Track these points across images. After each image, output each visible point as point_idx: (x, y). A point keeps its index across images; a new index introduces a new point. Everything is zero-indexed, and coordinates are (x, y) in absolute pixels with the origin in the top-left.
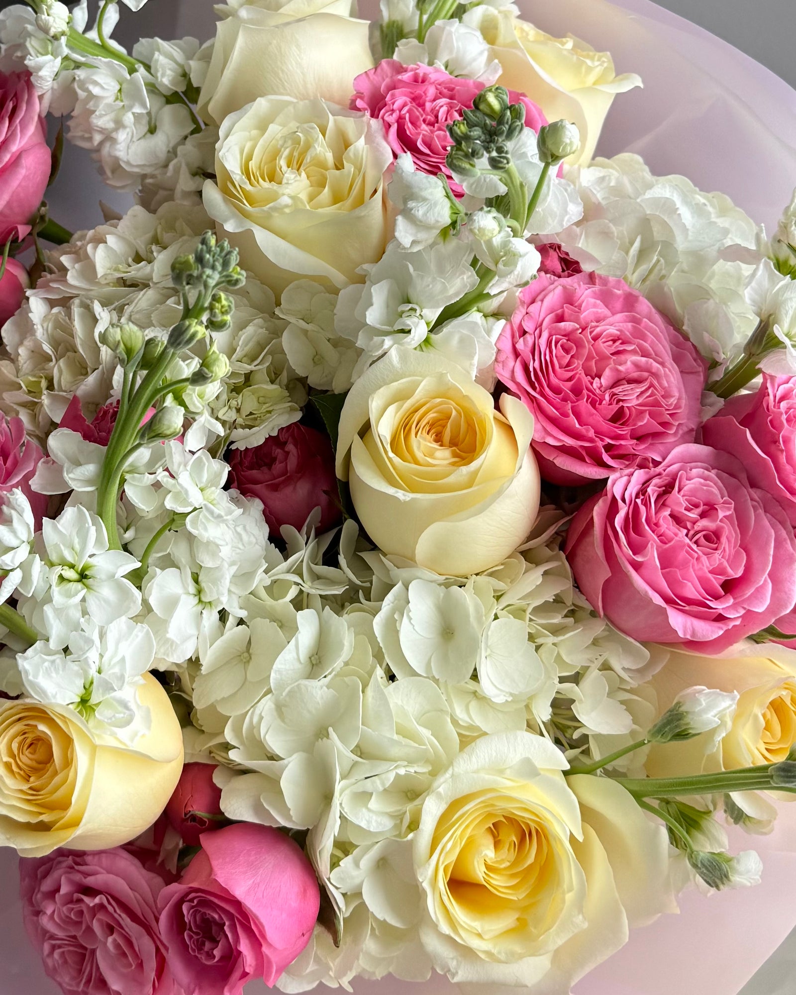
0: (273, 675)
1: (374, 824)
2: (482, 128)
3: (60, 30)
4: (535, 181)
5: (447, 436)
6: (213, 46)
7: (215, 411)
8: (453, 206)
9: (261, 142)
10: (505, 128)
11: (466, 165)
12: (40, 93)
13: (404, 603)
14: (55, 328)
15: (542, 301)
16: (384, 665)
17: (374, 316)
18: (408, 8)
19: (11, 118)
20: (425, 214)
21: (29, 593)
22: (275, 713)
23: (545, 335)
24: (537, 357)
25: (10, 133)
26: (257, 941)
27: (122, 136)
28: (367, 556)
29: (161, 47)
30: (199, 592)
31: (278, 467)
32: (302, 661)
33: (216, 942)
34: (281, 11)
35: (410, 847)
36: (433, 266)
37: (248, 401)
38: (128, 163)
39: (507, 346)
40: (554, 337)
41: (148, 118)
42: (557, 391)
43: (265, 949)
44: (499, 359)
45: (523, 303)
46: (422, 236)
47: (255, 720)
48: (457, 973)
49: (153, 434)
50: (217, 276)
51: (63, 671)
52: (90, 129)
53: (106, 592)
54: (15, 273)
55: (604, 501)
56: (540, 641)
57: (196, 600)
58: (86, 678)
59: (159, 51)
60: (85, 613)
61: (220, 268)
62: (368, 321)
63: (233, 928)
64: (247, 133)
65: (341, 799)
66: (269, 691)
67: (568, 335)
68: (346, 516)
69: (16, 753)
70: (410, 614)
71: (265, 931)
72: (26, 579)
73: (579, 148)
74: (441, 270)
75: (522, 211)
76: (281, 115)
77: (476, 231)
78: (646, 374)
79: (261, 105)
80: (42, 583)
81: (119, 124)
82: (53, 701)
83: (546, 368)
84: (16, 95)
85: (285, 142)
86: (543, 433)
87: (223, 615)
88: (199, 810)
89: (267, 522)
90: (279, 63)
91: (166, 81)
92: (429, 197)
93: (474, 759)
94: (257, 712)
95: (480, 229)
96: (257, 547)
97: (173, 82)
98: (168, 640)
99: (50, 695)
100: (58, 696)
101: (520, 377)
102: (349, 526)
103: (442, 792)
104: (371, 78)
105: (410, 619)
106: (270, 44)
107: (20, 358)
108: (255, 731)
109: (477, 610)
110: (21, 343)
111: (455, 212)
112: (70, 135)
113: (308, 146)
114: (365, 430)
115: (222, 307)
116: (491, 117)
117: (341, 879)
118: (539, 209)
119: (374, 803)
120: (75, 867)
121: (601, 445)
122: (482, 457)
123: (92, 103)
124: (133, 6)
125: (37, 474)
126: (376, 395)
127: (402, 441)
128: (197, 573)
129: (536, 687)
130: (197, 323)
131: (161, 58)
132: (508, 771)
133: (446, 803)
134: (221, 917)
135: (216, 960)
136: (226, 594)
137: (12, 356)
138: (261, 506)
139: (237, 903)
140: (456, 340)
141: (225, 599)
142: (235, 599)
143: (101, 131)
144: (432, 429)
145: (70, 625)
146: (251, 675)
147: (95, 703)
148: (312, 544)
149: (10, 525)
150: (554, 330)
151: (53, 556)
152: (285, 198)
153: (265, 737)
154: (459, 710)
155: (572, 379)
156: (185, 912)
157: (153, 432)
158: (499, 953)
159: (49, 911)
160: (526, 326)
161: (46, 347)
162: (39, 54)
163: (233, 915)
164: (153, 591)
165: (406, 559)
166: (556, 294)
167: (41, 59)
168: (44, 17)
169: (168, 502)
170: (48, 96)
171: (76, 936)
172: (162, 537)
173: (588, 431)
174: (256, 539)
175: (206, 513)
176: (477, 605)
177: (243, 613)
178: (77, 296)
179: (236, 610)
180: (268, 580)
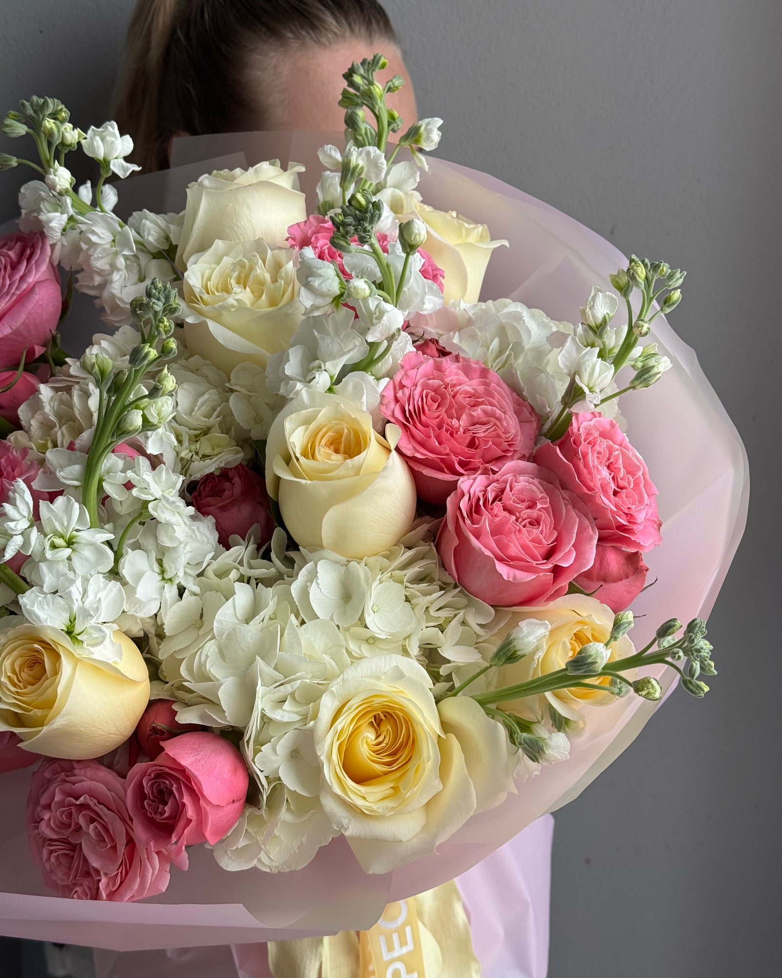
0: (215, 624)
1: (286, 718)
2: (354, 218)
3: (64, 188)
4: (400, 269)
5: (342, 447)
7: (179, 454)
8: (341, 283)
9: (218, 269)
10: (368, 215)
11: (343, 243)
12: (51, 243)
13: (313, 576)
14: (59, 405)
15: (418, 369)
16: (300, 619)
17: (290, 369)
19: (29, 260)
20: (320, 285)
21: (28, 553)
22: (218, 655)
23: (419, 389)
24: (411, 403)
25: (27, 271)
26: (196, 796)
27: (116, 277)
28: (292, 554)
29: (148, 216)
30: (163, 572)
31: (227, 493)
32: (238, 615)
33: (166, 804)
34: (235, 181)
35: (312, 731)
36: (331, 329)
37: (205, 446)
38: (121, 300)
39: (390, 394)
40: (425, 391)
41: (138, 268)
42: (426, 426)
43: (202, 802)
44: (383, 402)
45: (403, 367)
46: (319, 302)
47: (203, 659)
48: (348, 827)
49: (120, 432)
50: (161, 304)
51: (53, 604)
52: (93, 271)
53: (87, 553)
55: (456, 495)
56: (414, 601)
57: (160, 578)
58: (71, 614)
59: (146, 219)
60: (72, 569)
61: (163, 300)
62: (287, 372)
63: (179, 790)
64: (208, 266)
65: (261, 704)
66: (213, 638)
67: (436, 390)
68: (277, 525)
69: (18, 673)
70: (318, 581)
71: (202, 788)
72: (26, 543)
73: (426, 238)
74: (337, 333)
75: (391, 287)
76: (233, 252)
77: (352, 290)
78: (492, 419)
79: (219, 244)
80: (38, 547)
81: (114, 267)
82: (45, 624)
83: (419, 411)
84: (33, 246)
85: (235, 267)
86: (414, 452)
87: (181, 591)
88: (161, 723)
89: (217, 529)
90: (235, 221)
91: (151, 239)
92: (322, 274)
93: (359, 669)
94: (205, 652)
95: (355, 287)
96: (209, 545)
97: (157, 240)
99: (42, 619)
100: (48, 621)
101: (398, 414)
102: (278, 531)
103: (335, 691)
104: (302, 228)
105: (318, 584)
106: (228, 206)
107: (32, 428)
108: (203, 666)
109: (366, 576)
110: (33, 417)
111: (342, 287)
112: (78, 284)
113: (251, 269)
114: (289, 458)
115: (165, 326)
116: (360, 211)
117: (263, 764)
118: (405, 289)
119: (287, 706)
120: (67, 779)
121: (455, 460)
122: (363, 455)
123: (92, 250)
124: (121, 174)
125: (37, 478)
126: (288, 418)
127: (310, 452)
128: (161, 560)
129: (408, 629)
130: (150, 346)
131: (148, 223)
132: (383, 677)
133: (339, 701)
134: (170, 783)
135: (166, 815)
136: (182, 570)
137: (26, 429)
138: (214, 521)
139: (183, 770)
140: (350, 387)
141: (181, 574)
142: (191, 579)
143: (100, 272)
144: (331, 444)
145: (59, 575)
146: (201, 632)
147: (78, 632)
148: (252, 547)
149: (14, 505)
150: (425, 386)
151: (47, 529)
152: (231, 301)
153: (209, 670)
154: (353, 647)
155: (438, 417)
156: (145, 784)
157: (120, 430)
158: (378, 808)
159: (46, 817)
160: (404, 383)
161: (52, 418)
162: (49, 212)
163: (178, 779)
164: (126, 566)
165: (317, 546)
166: (428, 364)
167: (52, 215)
168: (52, 176)
169: (135, 492)
170: (58, 248)
171: (68, 837)
172: (132, 527)
173: (445, 449)
174: (208, 539)
175: (164, 502)
176: (366, 572)
177: (196, 589)
178: (78, 383)
179: (191, 586)
180: (215, 565)
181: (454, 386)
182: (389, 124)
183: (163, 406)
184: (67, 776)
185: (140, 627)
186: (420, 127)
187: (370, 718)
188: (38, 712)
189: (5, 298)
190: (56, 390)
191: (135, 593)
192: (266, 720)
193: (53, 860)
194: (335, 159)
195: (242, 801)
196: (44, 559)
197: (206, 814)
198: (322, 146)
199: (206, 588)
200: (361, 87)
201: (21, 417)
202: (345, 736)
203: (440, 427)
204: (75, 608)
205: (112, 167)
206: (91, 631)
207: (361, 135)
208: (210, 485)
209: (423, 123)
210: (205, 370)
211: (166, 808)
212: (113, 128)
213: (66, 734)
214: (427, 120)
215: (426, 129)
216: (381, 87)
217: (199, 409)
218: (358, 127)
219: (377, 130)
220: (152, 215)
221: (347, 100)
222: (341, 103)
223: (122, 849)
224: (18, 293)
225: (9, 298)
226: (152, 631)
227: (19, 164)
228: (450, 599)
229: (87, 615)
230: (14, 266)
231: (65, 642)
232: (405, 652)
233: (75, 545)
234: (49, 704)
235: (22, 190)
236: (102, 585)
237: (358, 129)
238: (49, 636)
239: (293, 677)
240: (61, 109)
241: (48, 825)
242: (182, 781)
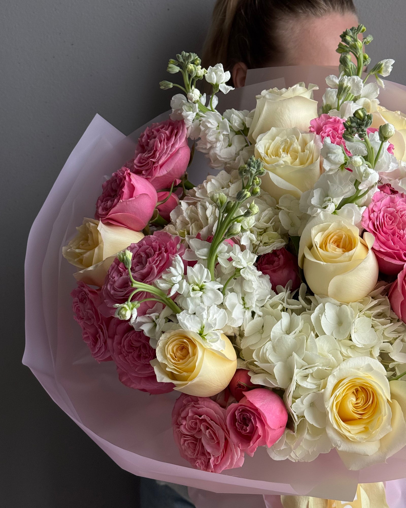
0: (272, 333)
1: (309, 386)
2: (356, 123)
4: (378, 149)
5: (341, 245)
6: (254, 112)
7: (252, 241)
8: (345, 157)
9: (273, 143)
10: (365, 122)
11: (350, 137)
12: (187, 127)
13: (323, 311)
14: (191, 213)
15: (381, 201)
16: (315, 333)
17: (314, 201)
18: (333, 99)
19: (176, 136)
20: (335, 158)
21: (181, 293)
22: (272, 349)
23: (382, 213)
24: (378, 220)
25: (175, 141)
26: (263, 424)
27: (218, 144)
28: (310, 297)
29: (234, 112)
30: (244, 304)
31: (276, 263)
32: (283, 329)
33: (248, 426)
34: (282, 95)
35: (323, 395)
36: (337, 181)
37: (265, 238)
38: (220, 156)
39: (367, 216)
40: (385, 214)
41: (228, 140)
42: (386, 233)
43: (266, 427)
44: (363, 220)
45: (373, 200)
46: (333, 167)
47: (265, 351)
48: (340, 446)
50: (255, 170)
51: (193, 320)
52: (206, 142)
53: (210, 294)
54: (175, 198)
55: (402, 272)
56: (376, 328)
57: (243, 307)
58: (202, 325)
59: (234, 114)
60: (202, 302)
62: (312, 203)
63: (255, 419)
64: (268, 141)
65: (297, 377)
66: (270, 340)
67: (391, 214)
68: (302, 281)
70: (325, 314)
71: (266, 419)
72: (180, 288)
73: (394, 134)
74: (341, 183)
75: (372, 160)
76: (281, 134)
77: (353, 162)
79: (273, 130)
80: (186, 290)
81: (217, 140)
82: (190, 330)
83: (382, 225)
84: (177, 128)
85: (282, 143)
86: (379, 248)
87: (253, 313)
88: (243, 382)
89: (271, 283)
90: (281, 117)
91: (236, 125)
92: (336, 152)
93: (348, 364)
94: (266, 347)
95: (355, 161)
96: (267, 290)
97: (239, 125)
98: (233, 318)
99: (189, 327)
100: (191, 328)
101: (371, 227)
102: (303, 285)
103: (335, 374)
104: (317, 121)
105: (325, 316)
106: (278, 108)
107: (177, 224)
108: (264, 355)
109: (351, 313)
110: (178, 218)
111: (346, 159)
112: (197, 147)
113: (291, 144)
114: (311, 247)
116: (359, 119)
117: (296, 408)
118: (379, 160)
119: (309, 379)
120: (195, 405)
121: (402, 253)
122: (354, 250)
123: (207, 131)
124: (225, 92)
125: (185, 253)
126: (314, 228)
127: (324, 245)
128: (243, 297)
129: (374, 343)
130: (247, 191)
131: (234, 116)
132: (361, 369)
133: (337, 379)
134: (250, 415)
135: (248, 431)
136: (254, 304)
137: (174, 224)
138: (269, 277)
139: (256, 409)
140: (346, 212)
141: (254, 306)
142: (258, 308)
143: (210, 142)
144: (335, 242)
145: (196, 305)
146: (263, 336)
147: (205, 334)
148: (289, 292)
149: (175, 268)
150: (385, 212)
151: (191, 281)
152: (281, 162)
153: (268, 357)
154: (343, 350)
155: (392, 229)
156: (236, 414)
157: (230, 233)
158: (357, 438)
159: (184, 423)
160: (374, 209)
161: (187, 219)
162: (187, 111)
163: (254, 414)
164: (227, 300)
165: (325, 295)
166: (387, 199)
167: (188, 113)
168: (191, 94)
169: (234, 264)
170: (190, 129)
171: (194, 434)
172: (231, 281)
173: (397, 247)
174: (267, 287)
175: (248, 269)
176: (351, 311)
177: (261, 314)
178: (200, 201)
179: (258, 312)
180: (271, 301)
181: (401, 211)
182: (364, 62)
183: (250, 220)
184: (195, 404)
185: (232, 331)
186: (382, 64)
187: (353, 390)
188: (185, 374)
189: (164, 156)
190: (189, 204)
191: (232, 315)
192: (298, 386)
193: (186, 444)
194: (335, 82)
195: (284, 427)
196: (189, 296)
197: (268, 433)
198: (328, 75)
199: (266, 313)
200: (350, 43)
201: (171, 218)
202: (340, 399)
203: (394, 234)
204: (204, 322)
205: (220, 88)
206: (211, 334)
207: (349, 69)
208: (267, 258)
209: (383, 62)
210: (265, 197)
211: (248, 428)
212: (220, 67)
213: (198, 385)
214: (385, 60)
215: (385, 65)
216: (361, 43)
217: (263, 218)
218: (348, 64)
219: (357, 65)
220: (236, 111)
221: (341, 49)
222: (338, 51)
223: (222, 444)
224: (171, 153)
225: (166, 155)
226: (238, 333)
227: (174, 86)
228: (397, 327)
229: (210, 326)
230: (169, 139)
231: (198, 339)
232: (371, 355)
233: (204, 290)
234: (192, 370)
235: (173, 99)
236: (216, 310)
237: (347, 66)
238: (191, 336)
239: (314, 365)
240: (197, 59)
241: (185, 427)
242: (257, 416)
